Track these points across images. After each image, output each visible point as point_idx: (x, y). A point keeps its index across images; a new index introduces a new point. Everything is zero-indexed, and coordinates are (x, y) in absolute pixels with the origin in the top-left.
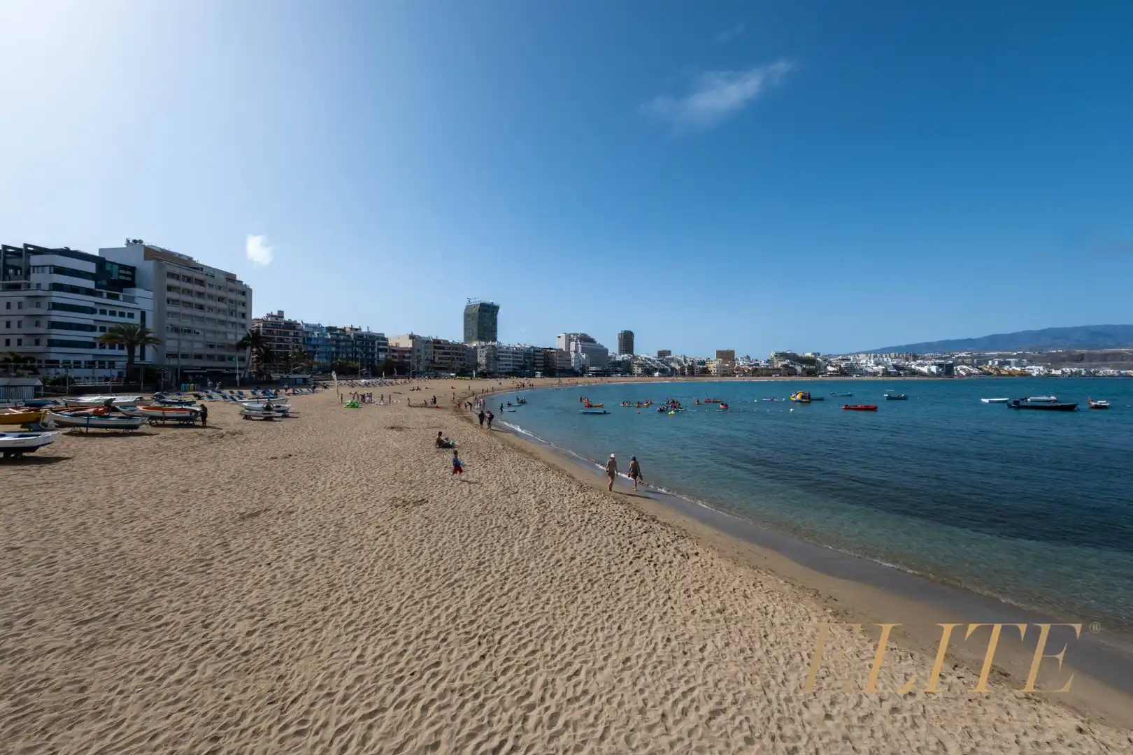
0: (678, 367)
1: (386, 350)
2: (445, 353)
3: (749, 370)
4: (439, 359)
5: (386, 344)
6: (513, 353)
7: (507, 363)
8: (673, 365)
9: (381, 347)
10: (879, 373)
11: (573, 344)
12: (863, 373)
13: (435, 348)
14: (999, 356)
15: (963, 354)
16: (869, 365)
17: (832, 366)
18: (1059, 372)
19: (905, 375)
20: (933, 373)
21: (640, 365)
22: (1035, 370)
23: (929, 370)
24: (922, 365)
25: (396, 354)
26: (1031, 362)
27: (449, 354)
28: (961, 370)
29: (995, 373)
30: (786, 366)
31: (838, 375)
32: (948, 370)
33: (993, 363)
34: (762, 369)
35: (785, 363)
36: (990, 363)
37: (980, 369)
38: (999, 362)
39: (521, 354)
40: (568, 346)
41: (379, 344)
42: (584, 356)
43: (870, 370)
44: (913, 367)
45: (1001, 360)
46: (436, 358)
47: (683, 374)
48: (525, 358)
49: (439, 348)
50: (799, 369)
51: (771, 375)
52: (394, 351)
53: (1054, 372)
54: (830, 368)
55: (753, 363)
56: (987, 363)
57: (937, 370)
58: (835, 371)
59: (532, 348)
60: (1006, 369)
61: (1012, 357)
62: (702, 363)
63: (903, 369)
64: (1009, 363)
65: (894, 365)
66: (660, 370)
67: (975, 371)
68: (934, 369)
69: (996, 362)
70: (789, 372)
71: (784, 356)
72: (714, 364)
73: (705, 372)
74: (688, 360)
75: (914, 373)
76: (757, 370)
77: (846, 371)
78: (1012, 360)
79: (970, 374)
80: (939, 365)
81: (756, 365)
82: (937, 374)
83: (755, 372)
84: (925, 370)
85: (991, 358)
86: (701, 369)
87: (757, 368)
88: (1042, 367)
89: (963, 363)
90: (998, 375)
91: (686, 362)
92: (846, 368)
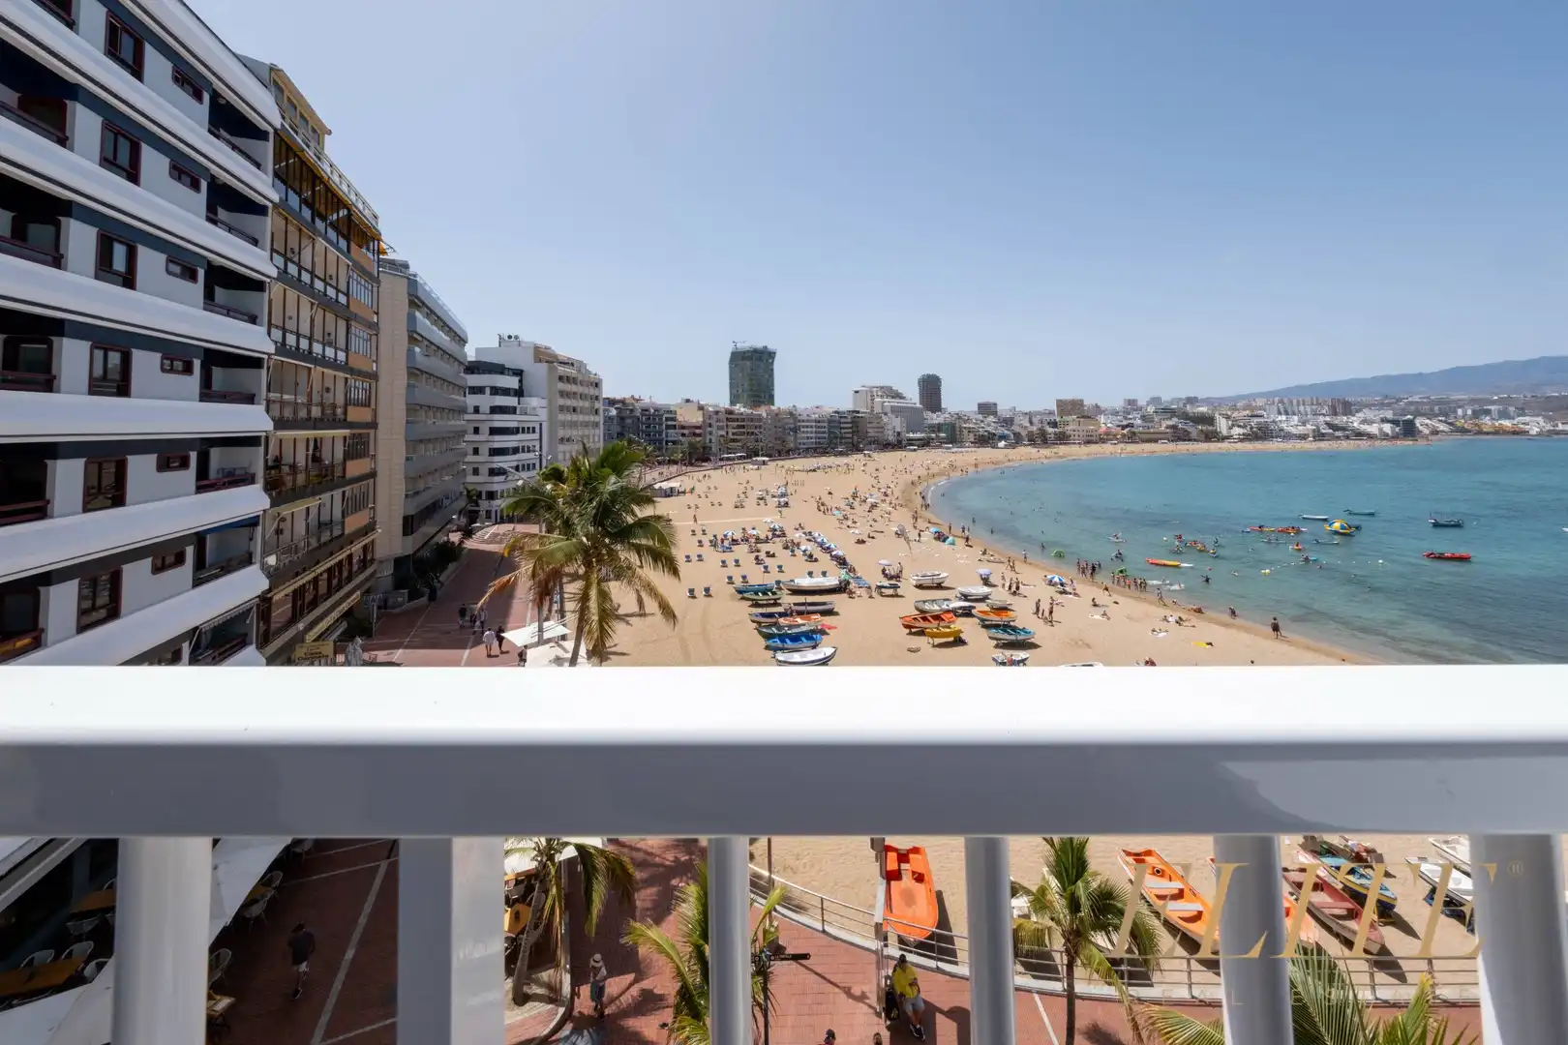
0: (1024, 433)
1: (674, 427)
2: (739, 427)
3: (1124, 435)
4: (733, 434)
5: (674, 419)
6: (816, 421)
7: (807, 435)
8: (1016, 427)
9: (669, 423)
10: (1308, 435)
11: (878, 402)
12: (1288, 436)
13: (727, 419)
14: (1472, 401)
15: (1416, 399)
17: (1239, 426)
19: (1347, 437)
20: (1387, 435)
21: (971, 430)
22: (1534, 424)
23: (1381, 430)
24: (1370, 422)
25: (686, 432)
26: (1521, 411)
27: (743, 427)
28: (1423, 424)
29: (1474, 430)
30: (1174, 427)
31: (1250, 440)
32: (1409, 430)
33: (1464, 412)
34: (1142, 432)
35: (1170, 423)
36: (1460, 412)
37: (1450, 424)
38: (1474, 412)
39: (823, 422)
40: (871, 405)
41: (667, 419)
42: (898, 420)
43: (1294, 431)
44: (1355, 424)
45: (1477, 407)
46: (730, 434)
47: (1031, 442)
48: (830, 427)
49: (733, 420)
50: (1192, 431)
51: (1156, 441)
52: (683, 427)
53: (1560, 427)
54: (1236, 431)
55: (1125, 423)
56: (1455, 412)
57: (1393, 430)
58: (1243, 434)
59: (836, 412)
60: (1490, 423)
61: (1493, 403)
62: (1054, 424)
63: (1344, 429)
64: (1488, 412)
65: (1327, 423)
66: (1003, 437)
67: (1442, 427)
68: (1387, 428)
69: (1469, 412)
70: (1179, 436)
71: (1167, 412)
72: (1072, 425)
73: (1063, 439)
74: (1035, 420)
75: (1359, 435)
76: (1134, 433)
77: (1263, 433)
78: (1492, 408)
79: (1435, 432)
80: (1395, 422)
81: (1131, 425)
82: (1395, 437)
83: (1132, 438)
84: (1373, 429)
85: (1460, 404)
86: (1055, 434)
87: (1133, 430)
88: (1540, 419)
89: (1418, 414)
90: (1480, 432)
91: (1031, 423)
92: (1258, 429)
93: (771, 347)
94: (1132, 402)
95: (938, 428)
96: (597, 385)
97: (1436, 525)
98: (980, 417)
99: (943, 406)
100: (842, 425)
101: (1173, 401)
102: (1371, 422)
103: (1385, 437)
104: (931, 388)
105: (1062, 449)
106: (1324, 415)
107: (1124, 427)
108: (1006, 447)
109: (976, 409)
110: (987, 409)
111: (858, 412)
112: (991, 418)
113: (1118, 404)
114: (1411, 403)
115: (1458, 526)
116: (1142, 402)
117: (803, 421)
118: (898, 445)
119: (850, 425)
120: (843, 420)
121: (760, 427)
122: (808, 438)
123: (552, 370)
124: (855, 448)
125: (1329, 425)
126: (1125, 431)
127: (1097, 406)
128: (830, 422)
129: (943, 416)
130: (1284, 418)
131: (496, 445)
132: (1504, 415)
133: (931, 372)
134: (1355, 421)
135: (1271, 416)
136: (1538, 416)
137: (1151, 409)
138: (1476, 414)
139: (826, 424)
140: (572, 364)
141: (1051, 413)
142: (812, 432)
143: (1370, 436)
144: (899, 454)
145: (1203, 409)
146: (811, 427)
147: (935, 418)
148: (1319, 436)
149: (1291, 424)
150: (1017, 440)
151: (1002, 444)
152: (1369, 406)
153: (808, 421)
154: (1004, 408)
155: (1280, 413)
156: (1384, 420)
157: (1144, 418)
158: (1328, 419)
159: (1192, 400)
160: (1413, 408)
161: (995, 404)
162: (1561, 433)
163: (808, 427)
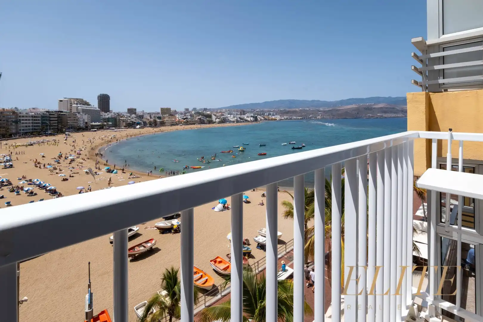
0: (147, 122)
3: (184, 122)
6: (32, 117)
8: (144, 119)
10: (234, 121)
11: (74, 107)
12: (230, 122)
14: (268, 111)
17: (218, 118)
18: (283, 118)
19: (243, 122)
20: (252, 121)
21: (124, 121)
22: (278, 118)
23: (251, 119)
26: (276, 114)
28: (259, 117)
30: (200, 119)
31: (221, 123)
32: (256, 119)
33: (267, 114)
34: (190, 121)
35: (199, 117)
37: (264, 118)
39: (39, 117)
40: (70, 108)
42: (86, 116)
43: (232, 120)
44: (245, 118)
47: (151, 125)
48: (42, 120)
50: (205, 120)
51: (194, 124)
53: (282, 118)
54: (218, 120)
55: (185, 117)
56: (265, 114)
57: (253, 119)
58: (219, 121)
59: (47, 112)
60: (271, 117)
61: (271, 111)
62: (159, 118)
63: (243, 119)
64: (270, 114)
65: (239, 117)
66: (138, 124)
67: (262, 118)
68: (252, 118)
70: (202, 122)
71: (198, 113)
72: (167, 119)
73: (163, 124)
74: (152, 116)
75: (246, 121)
76: (188, 121)
77: (224, 121)
78: (271, 113)
79: (261, 120)
80: (253, 117)
81: (186, 118)
82: (253, 121)
83: (187, 123)
84: (249, 119)
85: (266, 112)
86: (160, 122)
87: (187, 120)
88: (279, 116)
89: (258, 115)
90: (269, 120)
91: (151, 118)
92: (223, 119)
94: (187, 110)
95: (108, 120)
97: (261, 146)
98: (129, 115)
99: (110, 109)
100: (51, 119)
101: (201, 109)
102: (248, 117)
103: (251, 121)
104: (104, 101)
105: (163, 128)
106: (239, 115)
107: (184, 119)
108: (140, 128)
109: (127, 111)
110: (132, 111)
111: (62, 112)
112: (133, 116)
113: (183, 110)
114: (257, 111)
115: (265, 146)
116: (190, 110)
117: (23, 117)
118: (86, 128)
119: (57, 119)
120: (51, 116)
122: (26, 126)
124: (59, 131)
125: (240, 118)
126: (185, 121)
127: (175, 111)
128: (42, 117)
129: (111, 114)
130: (229, 116)
132: (273, 115)
133: (105, 93)
134: (245, 117)
135: (227, 115)
136: (278, 115)
137: (193, 112)
139: (40, 119)
141: (158, 113)
142: (29, 123)
143: (248, 121)
144: (86, 133)
145: (209, 113)
146: (29, 120)
147: (107, 115)
148: (237, 122)
149: (231, 118)
150: (145, 125)
151: (138, 126)
152: (248, 112)
153: (26, 117)
154: (139, 111)
155: (228, 114)
156: (251, 117)
157: (191, 115)
158: (239, 116)
159: (205, 109)
160: (257, 113)
161: (135, 109)
162: (282, 120)
163: (26, 120)
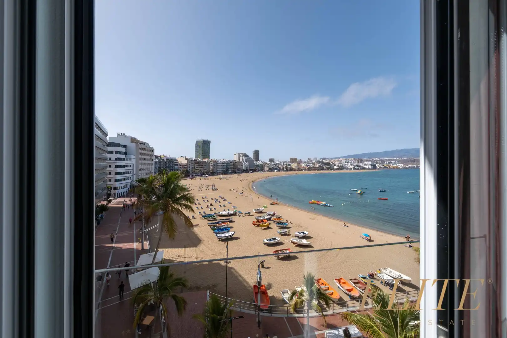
0: (282, 167)
1: (177, 165)
2: (198, 165)
3: (307, 168)
4: (197, 168)
5: (178, 163)
6: (223, 164)
7: (220, 168)
8: (279, 166)
9: (176, 164)
10: (352, 168)
11: (241, 158)
12: (347, 169)
13: (195, 163)
14: (389, 160)
15: (376, 159)
16: (348, 165)
17: (336, 166)
18: (408, 167)
19: (361, 169)
21: (267, 167)
22: (401, 166)
23: (368, 167)
25: (181, 167)
26: (399, 162)
27: (200, 165)
28: (378, 166)
29: (388, 167)
30: (320, 166)
31: (338, 170)
32: (374, 167)
33: (387, 162)
34: (312, 168)
35: (320, 165)
36: (386, 162)
37: (384, 166)
38: (389, 162)
39: (225, 164)
40: (239, 159)
41: (175, 163)
42: (247, 164)
43: (349, 167)
44: (363, 166)
45: (389, 161)
47: (283, 170)
48: (227, 166)
50: (325, 167)
51: (315, 170)
52: (180, 165)
53: (406, 166)
54: (335, 167)
55: (308, 165)
56: (385, 163)
57: (371, 167)
58: (337, 168)
59: (229, 161)
60: (392, 165)
61: (393, 160)
62: (290, 165)
63: (360, 167)
64: (392, 163)
65: (356, 165)
66: (276, 169)
67: (382, 167)
68: (370, 167)
69: (388, 163)
70: (321, 169)
71: (318, 162)
72: (294, 166)
73: (292, 169)
74: (285, 164)
75: (364, 168)
76: (310, 168)
77: (341, 168)
78: (393, 161)
79: (380, 168)
80: (372, 165)
81: (309, 165)
82: (371, 169)
83: (310, 169)
84: (367, 167)
85: (386, 160)
86: (290, 168)
87: (310, 167)
88: (402, 165)
89: (377, 163)
90: (390, 168)
91: (284, 165)
92: (341, 167)
93: (209, 140)
94: (309, 159)
95: (257, 166)
96: (152, 151)
97: (380, 191)
98: (270, 163)
99: (259, 159)
100: (231, 165)
101: (321, 159)
102: (367, 165)
103: (369, 169)
104: (256, 153)
105: (292, 172)
106: (356, 163)
107: (307, 166)
108: (277, 172)
109: (269, 160)
110: (272, 160)
111: (235, 161)
112: (273, 163)
113: (306, 160)
114: (375, 160)
115: (385, 191)
116: (312, 159)
118: (246, 171)
119: (233, 165)
120: (231, 163)
121: (205, 165)
122: (220, 169)
123: (137, 146)
124: (234, 172)
125: (357, 166)
126: (308, 167)
127: (301, 160)
128: (227, 164)
129: (259, 162)
130: (346, 164)
131: (117, 171)
132: (395, 163)
133: (257, 149)
134: (363, 165)
135: (344, 162)
136: (402, 164)
137: (314, 161)
138: (389, 163)
140: (144, 144)
141: (288, 162)
143: (366, 169)
144: (246, 174)
145: (327, 161)
148: (355, 169)
149: (349, 166)
150: (279, 170)
151: (276, 171)
152: (366, 161)
153: (220, 164)
154: (276, 161)
155: (346, 163)
156: (370, 165)
157: (313, 163)
158: (357, 164)
159: (324, 159)
160: (376, 161)
161: (274, 159)
162: (406, 168)
163: (220, 165)
